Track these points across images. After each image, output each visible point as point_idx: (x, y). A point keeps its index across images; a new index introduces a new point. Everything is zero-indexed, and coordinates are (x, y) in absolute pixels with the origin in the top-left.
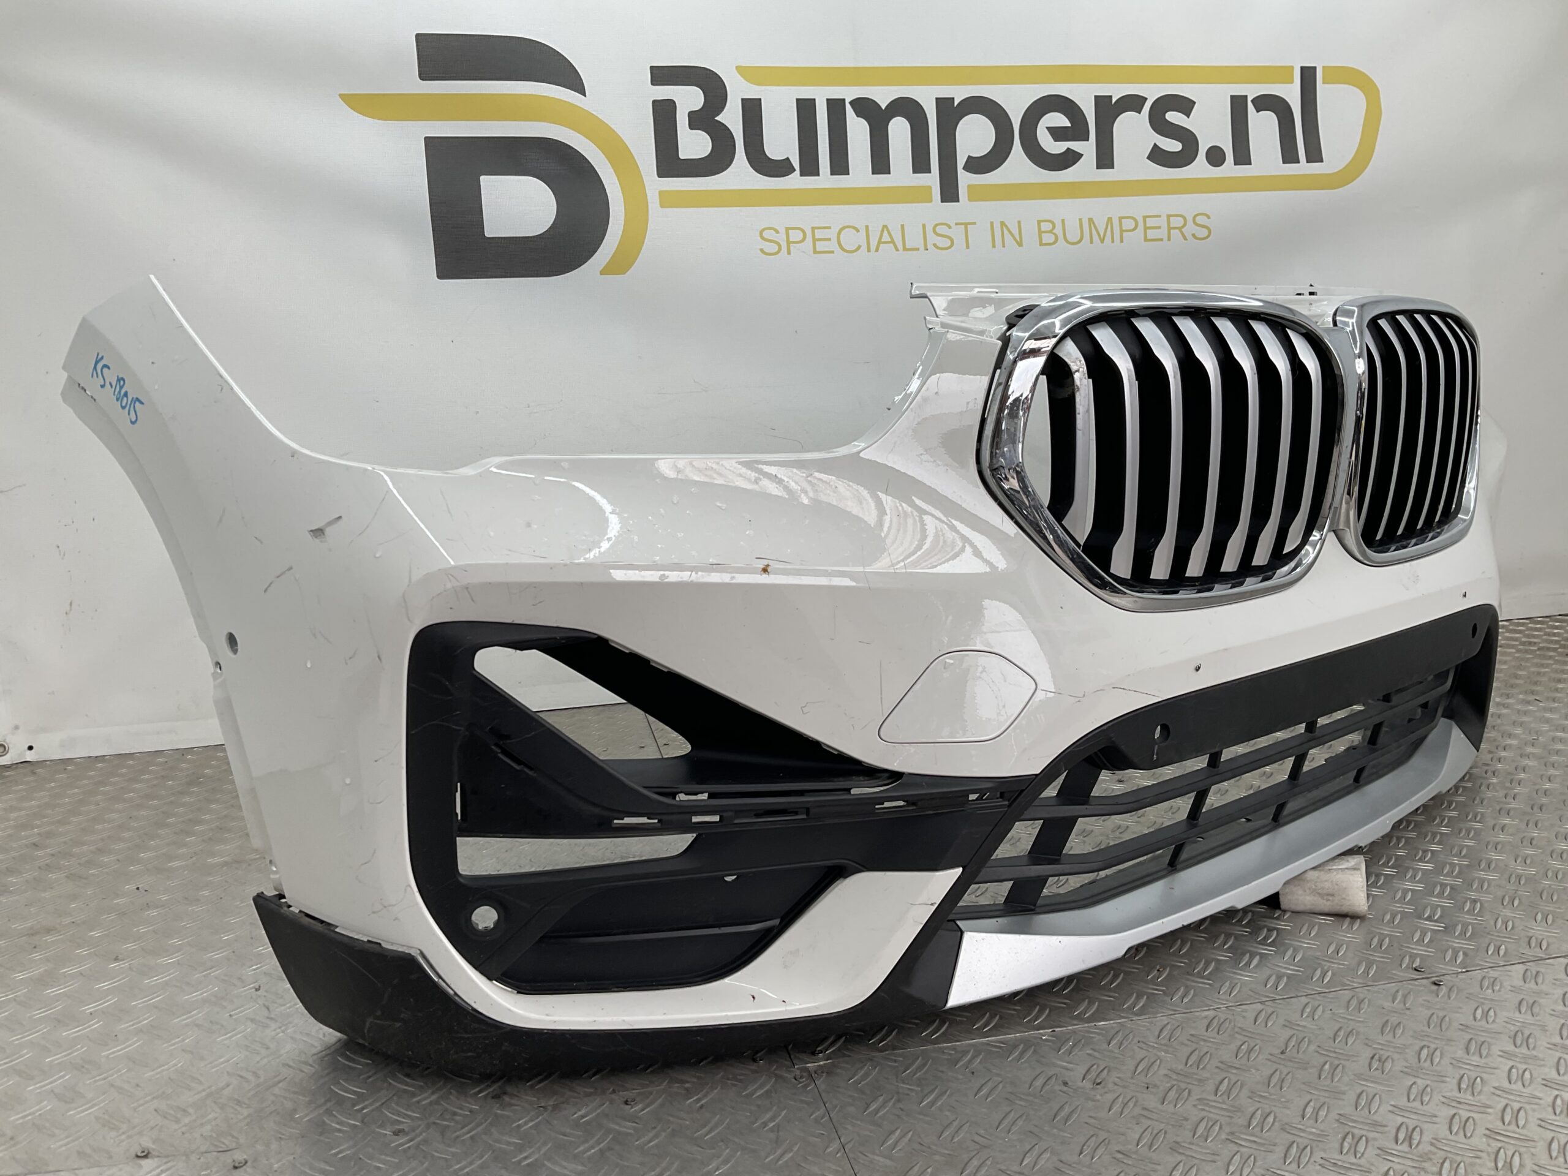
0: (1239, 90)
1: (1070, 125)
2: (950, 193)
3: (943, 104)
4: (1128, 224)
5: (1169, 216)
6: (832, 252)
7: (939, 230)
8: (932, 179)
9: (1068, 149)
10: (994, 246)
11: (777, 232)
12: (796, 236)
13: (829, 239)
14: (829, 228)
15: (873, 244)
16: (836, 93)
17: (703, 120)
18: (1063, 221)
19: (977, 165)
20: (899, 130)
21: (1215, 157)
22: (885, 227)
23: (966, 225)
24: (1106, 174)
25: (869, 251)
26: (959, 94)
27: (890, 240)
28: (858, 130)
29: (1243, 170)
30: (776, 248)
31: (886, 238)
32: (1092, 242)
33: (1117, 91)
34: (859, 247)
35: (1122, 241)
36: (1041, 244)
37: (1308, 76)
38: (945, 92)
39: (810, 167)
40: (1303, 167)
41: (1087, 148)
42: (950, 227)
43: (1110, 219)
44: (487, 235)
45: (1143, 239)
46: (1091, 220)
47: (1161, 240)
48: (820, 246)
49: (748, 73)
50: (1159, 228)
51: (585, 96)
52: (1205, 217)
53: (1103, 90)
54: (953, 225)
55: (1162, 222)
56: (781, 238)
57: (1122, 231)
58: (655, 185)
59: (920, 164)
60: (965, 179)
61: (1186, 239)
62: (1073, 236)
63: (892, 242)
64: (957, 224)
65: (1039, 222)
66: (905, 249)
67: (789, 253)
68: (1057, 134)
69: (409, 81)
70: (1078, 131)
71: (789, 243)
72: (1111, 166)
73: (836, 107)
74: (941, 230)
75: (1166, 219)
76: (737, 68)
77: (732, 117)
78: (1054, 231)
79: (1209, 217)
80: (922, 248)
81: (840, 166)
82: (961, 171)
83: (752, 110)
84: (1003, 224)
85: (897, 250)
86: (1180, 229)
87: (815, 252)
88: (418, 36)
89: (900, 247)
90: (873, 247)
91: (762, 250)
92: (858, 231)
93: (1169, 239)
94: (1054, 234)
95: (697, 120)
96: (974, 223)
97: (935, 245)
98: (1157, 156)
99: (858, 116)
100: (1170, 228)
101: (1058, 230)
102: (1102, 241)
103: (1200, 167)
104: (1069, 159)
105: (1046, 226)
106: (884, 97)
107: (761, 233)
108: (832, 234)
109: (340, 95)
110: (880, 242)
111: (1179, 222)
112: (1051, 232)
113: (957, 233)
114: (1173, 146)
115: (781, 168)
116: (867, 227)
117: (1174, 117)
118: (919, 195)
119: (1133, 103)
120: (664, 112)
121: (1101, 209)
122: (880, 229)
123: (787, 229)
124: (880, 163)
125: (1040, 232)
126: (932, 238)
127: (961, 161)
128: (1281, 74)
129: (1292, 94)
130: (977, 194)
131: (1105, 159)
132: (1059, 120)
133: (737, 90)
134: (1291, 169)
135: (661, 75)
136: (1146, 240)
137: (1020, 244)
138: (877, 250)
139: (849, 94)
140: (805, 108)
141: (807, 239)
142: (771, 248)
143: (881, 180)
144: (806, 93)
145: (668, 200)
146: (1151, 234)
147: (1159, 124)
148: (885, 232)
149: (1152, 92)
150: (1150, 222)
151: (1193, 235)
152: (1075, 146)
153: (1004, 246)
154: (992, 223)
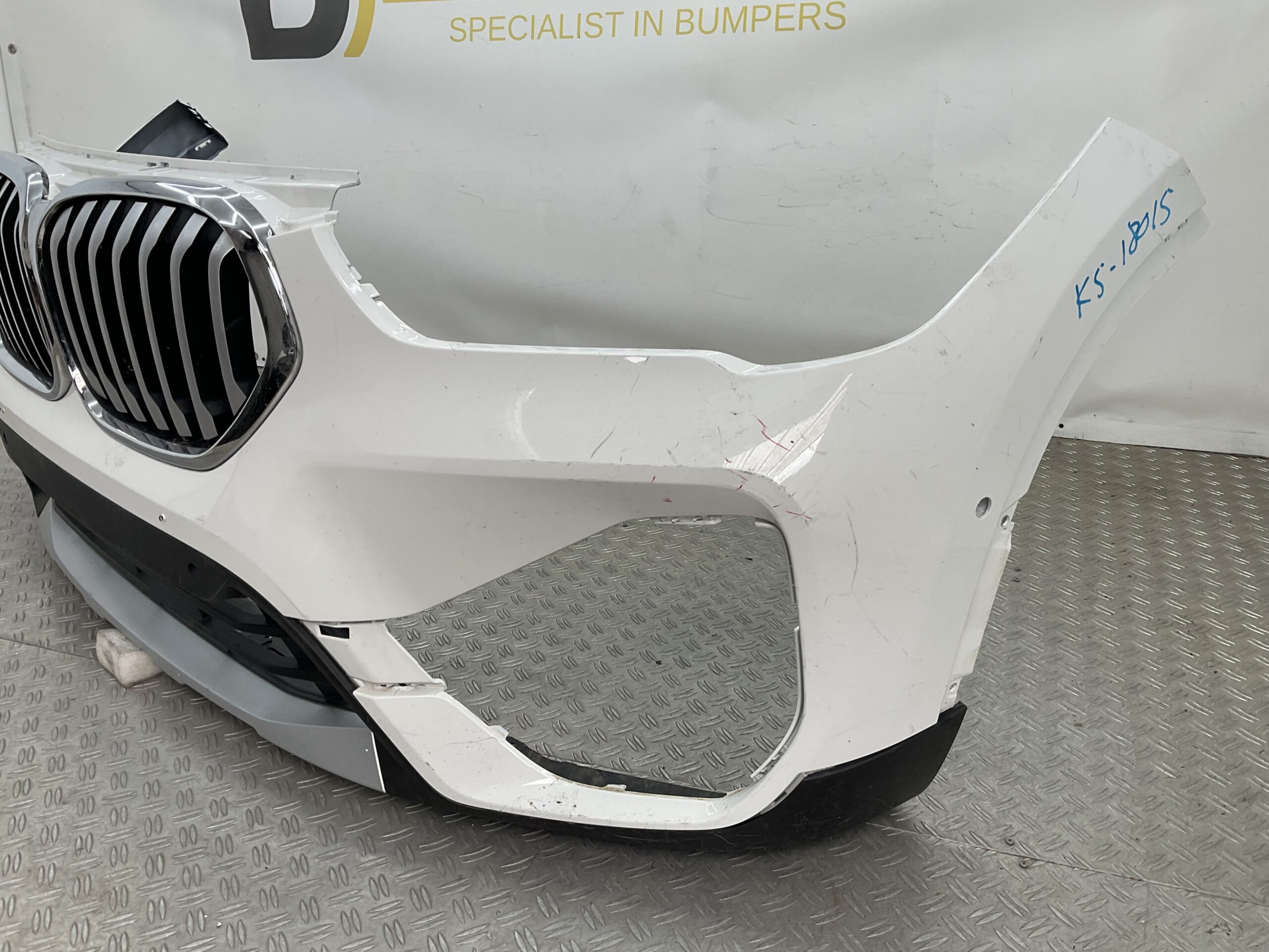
4: (762, 13)
5: (802, 5)
6: (504, 39)
7: (592, 19)
10: (636, 34)
11: (464, 22)
12: (478, 24)
13: (503, 28)
14: (504, 17)
15: (537, 30)
18: (701, 10)
22: (548, 16)
23: (614, 14)
25: (533, 38)
27: (550, 28)
30: (461, 35)
31: (547, 26)
32: (724, 31)
34: (525, 34)
35: (753, 30)
36: (678, 33)
42: (601, 16)
43: (745, 9)
44: (275, 27)
45: (774, 29)
46: (727, 9)
47: (793, 29)
48: (495, 34)
50: (792, 17)
52: (840, 6)
54: (604, 15)
55: (795, 11)
56: (466, 27)
57: (754, 20)
61: (818, 28)
62: (708, 25)
63: (552, 30)
64: (607, 14)
65: (679, 11)
66: (562, 37)
67: (471, 40)
71: (472, 31)
74: (594, 19)
75: (799, 7)
78: (691, 20)
79: (843, 6)
80: (575, 36)
84: (647, 13)
85: (555, 37)
86: (812, 18)
87: (491, 39)
89: (558, 35)
90: (536, 36)
91: (452, 37)
92: (525, 20)
93: (801, 28)
94: (692, 24)
96: (622, 13)
97: (586, 33)
100: (802, 17)
101: (695, 20)
102: (734, 31)
105: (685, 16)
107: (452, 23)
108: (505, 23)
110: (542, 30)
112: (688, 21)
113: (607, 23)
116: (533, 17)
122: (544, 18)
123: (472, 19)
125: (679, 21)
126: (585, 27)
136: (777, 29)
137: (659, 33)
138: (539, 38)
141: (486, 28)
142: (459, 35)
146: (783, 23)
148: (547, 21)
150: (783, 11)
151: (826, 24)
153: (644, 35)
154: (637, 13)
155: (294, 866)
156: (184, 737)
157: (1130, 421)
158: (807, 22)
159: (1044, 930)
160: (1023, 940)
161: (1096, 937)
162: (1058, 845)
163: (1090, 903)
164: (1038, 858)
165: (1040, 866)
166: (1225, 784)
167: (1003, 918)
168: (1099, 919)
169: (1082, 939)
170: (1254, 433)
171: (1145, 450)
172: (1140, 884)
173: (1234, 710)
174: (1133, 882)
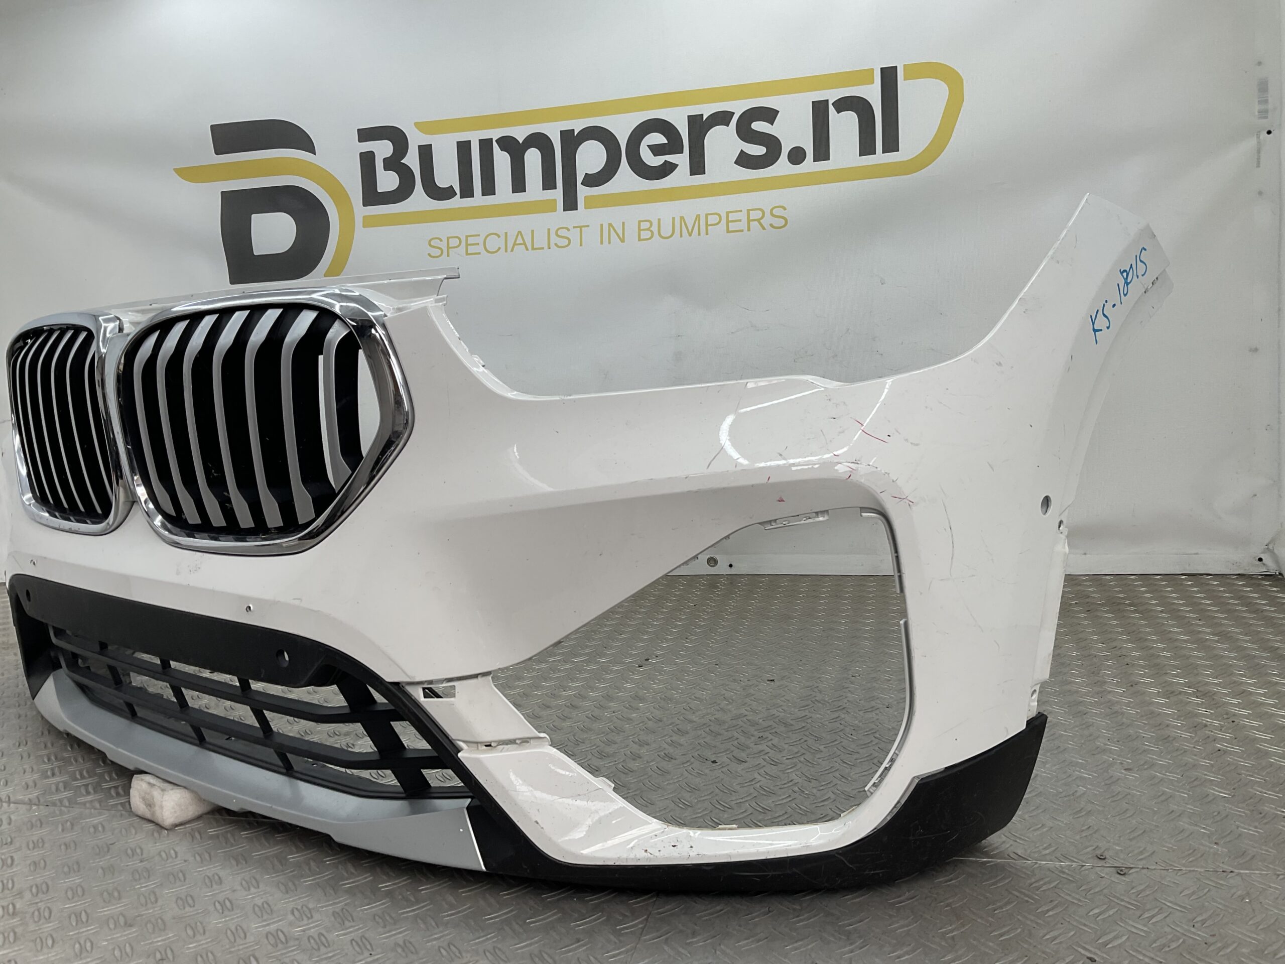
0: (819, 96)
1: (667, 142)
2: (570, 203)
3: (566, 135)
4: (713, 219)
5: (748, 211)
6: (480, 253)
7: (560, 232)
8: (558, 194)
9: (666, 161)
10: (602, 243)
11: (441, 241)
12: (454, 242)
13: (478, 244)
14: (479, 235)
15: (510, 245)
16: (485, 135)
17: (394, 163)
18: (659, 220)
19: (592, 180)
20: (533, 158)
21: (797, 156)
22: (520, 232)
23: (581, 227)
24: (699, 179)
25: (506, 251)
26: (577, 126)
27: (522, 242)
28: (502, 161)
29: (822, 165)
30: (439, 252)
31: (520, 241)
32: (681, 236)
33: (707, 110)
34: (499, 248)
35: (707, 234)
36: (640, 240)
37: (889, 77)
38: (566, 125)
39: (467, 191)
40: (880, 157)
41: (682, 160)
42: (569, 230)
43: (698, 216)
44: (255, 254)
45: (726, 232)
46: (682, 218)
47: (742, 231)
48: (471, 249)
49: (423, 127)
50: (740, 221)
51: (315, 154)
52: (782, 209)
53: (694, 110)
54: (570, 227)
55: (743, 216)
56: (444, 245)
57: (707, 225)
58: (360, 211)
59: (549, 183)
60: (583, 192)
61: (764, 228)
62: (667, 231)
63: (524, 244)
64: (574, 227)
65: (640, 222)
66: (533, 249)
67: (448, 256)
68: (657, 150)
69: (208, 156)
70: (674, 146)
71: (449, 248)
72: (703, 172)
73: (486, 145)
74: (562, 232)
75: (746, 212)
76: (416, 124)
77: (412, 160)
78: (651, 229)
79: (785, 209)
80: (546, 247)
81: (489, 188)
82: (580, 187)
83: (426, 152)
84: (610, 225)
85: (527, 249)
86: (759, 220)
87: (467, 254)
88: (212, 126)
89: (530, 247)
90: (509, 250)
91: (429, 255)
92: (499, 237)
93: (749, 230)
94: (651, 231)
95: (389, 164)
96: (588, 226)
97: (556, 244)
98: (744, 160)
99: (502, 150)
100: (749, 221)
101: (655, 228)
102: (690, 235)
103: (783, 167)
104: (667, 169)
105: (645, 225)
106: (520, 134)
107: (430, 242)
108: (480, 240)
109: (175, 170)
110: (515, 244)
111: (759, 214)
112: (648, 229)
113: (574, 235)
114: (758, 150)
115: (447, 194)
116: (506, 233)
117: (759, 126)
118: (547, 207)
119: (722, 118)
120: (367, 160)
121: (690, 208)
122: (516, 234)
123: (448, 238)
124: (519, 184)
125: (640, 230)
126: (554, 239)
127: (580, 178)
128: (864, 77)
129: (873, 94)
130: (591, 203)
131: (697, 166)
132: (658, 138)
133: (415, 140)
134: (868, 160)
135: (366, 135)
136: (728, 231)
137: (623, 241)
138: (512, 251)
139: (495, 134)
140: (464, 148)
141: (462, 243)
142: (436, 252)
143: (520, 197)
144: (463, 137)
145: (369, 222)
146: (732, 227)
147: (745, 133)
148: (520, 236)
149: (738, 108)
150: (732, 217)
151: (771, 225)
152: (671, 158)
153: (609, 243)
154: (602, 225)
155: (399, 950)
156: (244, 862)
157: (1085, 554)
158: (754, 224)
159: (1159, 917)
160: (1145, 925)
161: (1210, 917)
162: (1147, 854)
163: (1193, 893)
164: (1132, 866)
165: (1137, 872)
166: (1277, 796)
167: (1119, 912)
168: (1207, 904)
169: (1198, 919)
170: (1197, 554)
171: (1104, 577)
172: (1232, 874)
173: (1261, 745)
174: (1225, 874)
